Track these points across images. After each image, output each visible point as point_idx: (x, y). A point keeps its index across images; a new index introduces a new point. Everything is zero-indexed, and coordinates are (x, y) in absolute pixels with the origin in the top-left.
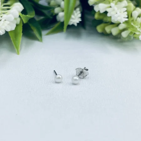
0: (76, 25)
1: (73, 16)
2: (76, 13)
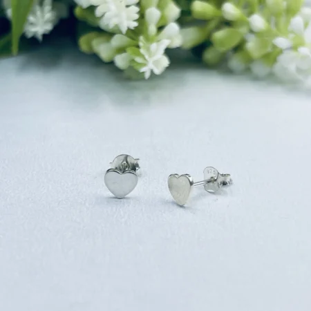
1: (31, 18)
2: (42, 11)
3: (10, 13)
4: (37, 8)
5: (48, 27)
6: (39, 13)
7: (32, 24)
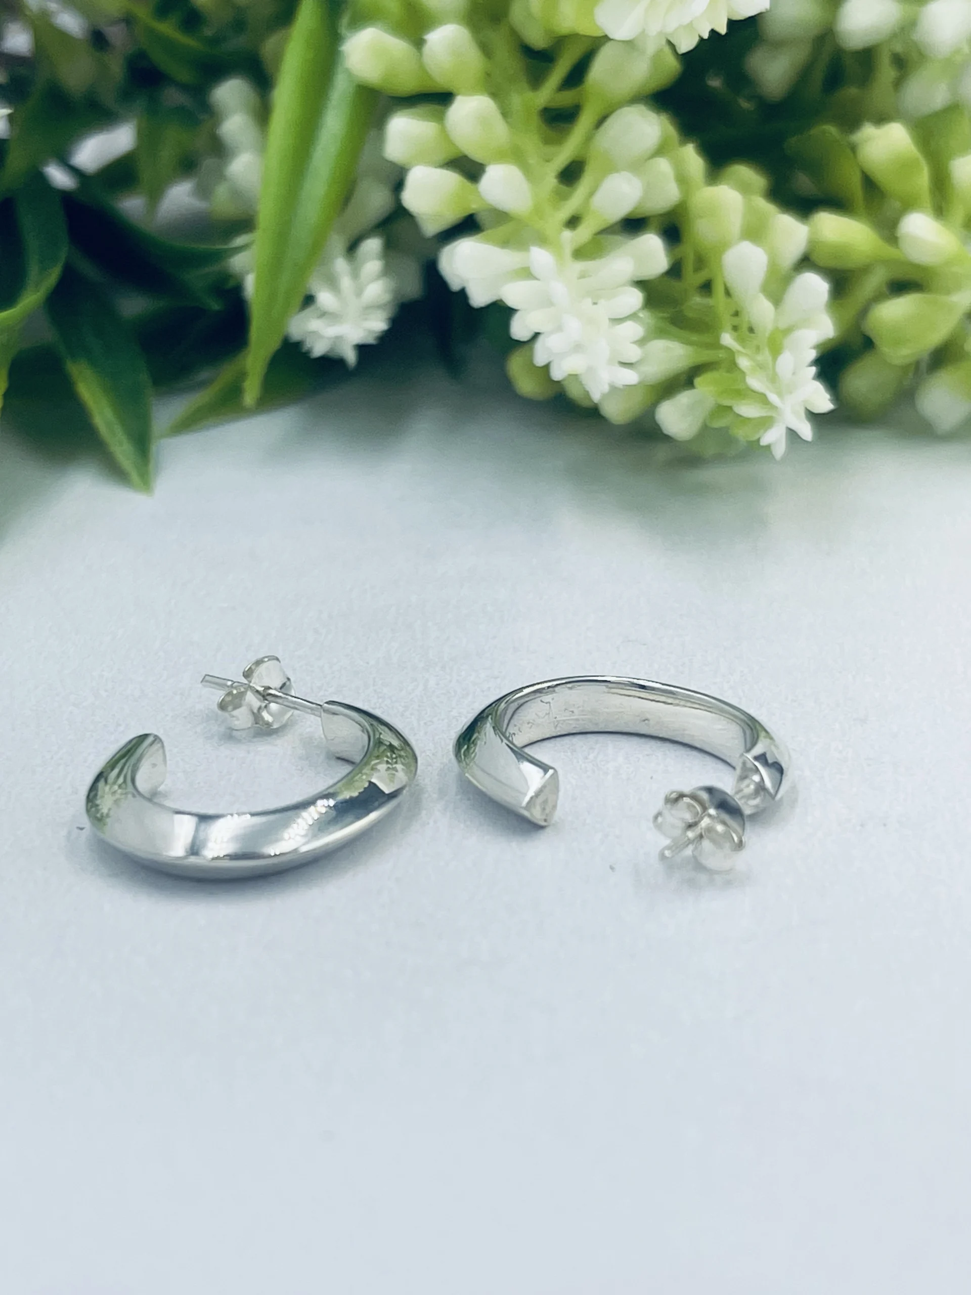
0: (351, 357)
1: (325, 298)
2: (355, 274)
3: (251, 285)
4: (341, 265)
5: (378, 324)
6: (346, 282)
7: (323, 314)
